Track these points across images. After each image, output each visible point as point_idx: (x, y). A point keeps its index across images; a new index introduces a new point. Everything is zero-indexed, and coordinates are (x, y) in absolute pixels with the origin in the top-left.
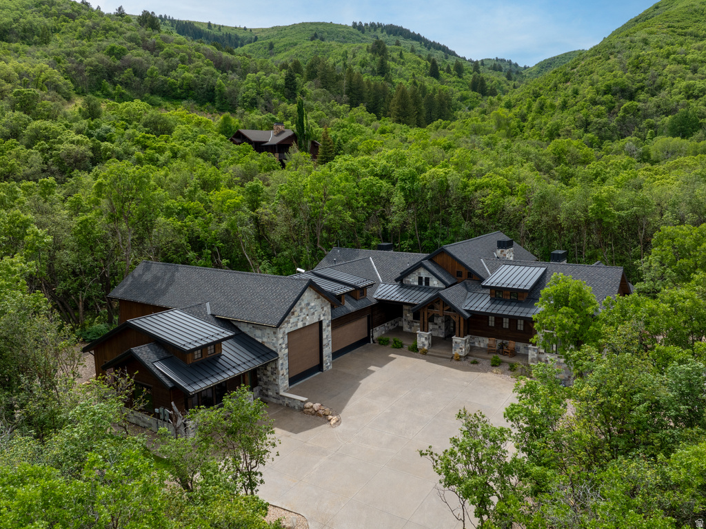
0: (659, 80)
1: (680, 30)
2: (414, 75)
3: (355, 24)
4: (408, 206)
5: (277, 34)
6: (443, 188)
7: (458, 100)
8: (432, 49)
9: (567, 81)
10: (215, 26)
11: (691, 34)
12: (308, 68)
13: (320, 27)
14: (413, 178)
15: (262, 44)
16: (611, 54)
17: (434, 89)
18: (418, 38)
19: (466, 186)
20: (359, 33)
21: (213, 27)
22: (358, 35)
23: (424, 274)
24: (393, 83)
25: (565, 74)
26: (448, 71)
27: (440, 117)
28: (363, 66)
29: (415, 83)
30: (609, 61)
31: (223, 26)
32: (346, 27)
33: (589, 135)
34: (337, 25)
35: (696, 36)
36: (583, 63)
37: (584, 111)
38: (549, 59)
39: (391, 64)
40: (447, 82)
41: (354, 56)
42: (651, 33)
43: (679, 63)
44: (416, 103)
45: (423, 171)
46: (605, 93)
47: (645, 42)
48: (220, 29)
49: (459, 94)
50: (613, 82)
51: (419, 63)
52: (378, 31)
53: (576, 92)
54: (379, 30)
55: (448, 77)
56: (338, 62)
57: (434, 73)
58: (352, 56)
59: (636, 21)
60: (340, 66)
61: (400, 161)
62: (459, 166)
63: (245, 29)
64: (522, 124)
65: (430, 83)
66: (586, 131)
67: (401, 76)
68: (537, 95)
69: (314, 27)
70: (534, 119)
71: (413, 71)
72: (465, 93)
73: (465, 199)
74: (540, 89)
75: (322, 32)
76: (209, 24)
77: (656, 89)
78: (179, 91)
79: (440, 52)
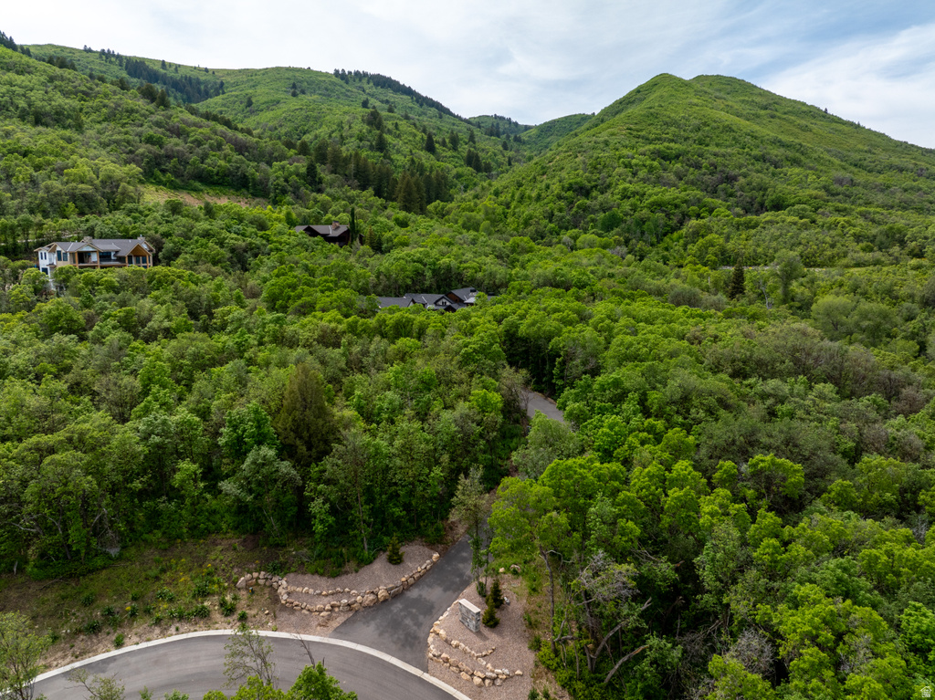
0: (608, 180)
1: (635, 133)
2: (411, 151)
3: (337, 71)
4: (434, 276)
5: (248, 81)
6: (449, 269)
7: (453, 178)
8: (425, 106)
9: (544, 174)
10: (170, 65)
11: (643, 138)
12: (315, 150)
13: (297, 74)
14: (434, 264)
15: (237, 96)
16: (579, 152)
17: (431, 167)
18: (408, 91)
19: (459, 267)
20: (342, 82)
21: (168, 67)
22: (341, 86)
23: (444, 300)
24: (391, 160)
25: (543, 168)
26: (444, 144)
27: (437, 198)
28: (361, 140)
29: (412, 160)
30: (577, 160)
31: (179, 66)
32: (327, 74)
33: (552, 225)
34: (317, 72)
35: (647, 139)
36: (558, 158)
37: (551, 204)
38: (550, 122)
39: (388, 138)
40: (443, 157)
41: (350, 127)
42: (613, 134)
43: (626, 167)
44: (419, 190)
45: (438, 260)
46: (569, 190)
47: (606, 143)
48: (176, 70)
49: (454, 171)
50: (574, 181)
51: (415, 136)
52: (363, 81)
53: (548, 187)
54: (365, 81)
55: (444, 151)
56: (333, 132)
57: (430, 148)
58: (347, 127)
59: (621, 103)
60: (336, 137)
61: (427, 255)
62: (457, 257)
63: (206, 70)
64: (507, 211)
65: (426, 159)
66: (551, 221)
67: (398, 152)
68: (520, 185)
69: (291, 74)
70: (515, 207)
71: (410, 147)
72: (460, 170)
73: (459, 274)
74: (523, 178)
75: (301, 82)
76: (163, 62)
77: (606, 188)
78: (216, 178)
79: (433, 109)
